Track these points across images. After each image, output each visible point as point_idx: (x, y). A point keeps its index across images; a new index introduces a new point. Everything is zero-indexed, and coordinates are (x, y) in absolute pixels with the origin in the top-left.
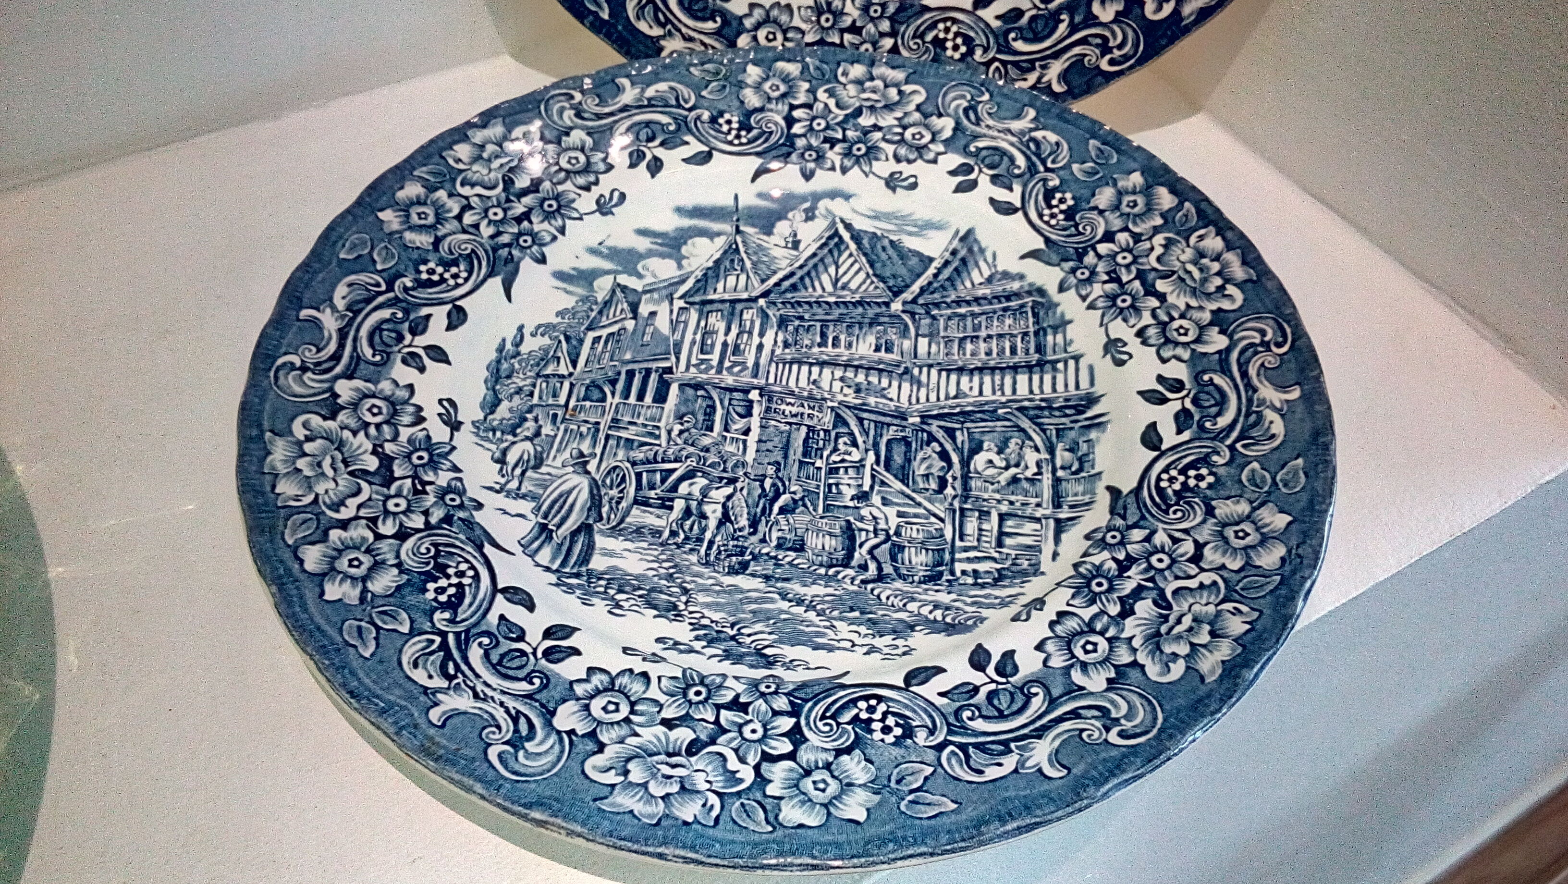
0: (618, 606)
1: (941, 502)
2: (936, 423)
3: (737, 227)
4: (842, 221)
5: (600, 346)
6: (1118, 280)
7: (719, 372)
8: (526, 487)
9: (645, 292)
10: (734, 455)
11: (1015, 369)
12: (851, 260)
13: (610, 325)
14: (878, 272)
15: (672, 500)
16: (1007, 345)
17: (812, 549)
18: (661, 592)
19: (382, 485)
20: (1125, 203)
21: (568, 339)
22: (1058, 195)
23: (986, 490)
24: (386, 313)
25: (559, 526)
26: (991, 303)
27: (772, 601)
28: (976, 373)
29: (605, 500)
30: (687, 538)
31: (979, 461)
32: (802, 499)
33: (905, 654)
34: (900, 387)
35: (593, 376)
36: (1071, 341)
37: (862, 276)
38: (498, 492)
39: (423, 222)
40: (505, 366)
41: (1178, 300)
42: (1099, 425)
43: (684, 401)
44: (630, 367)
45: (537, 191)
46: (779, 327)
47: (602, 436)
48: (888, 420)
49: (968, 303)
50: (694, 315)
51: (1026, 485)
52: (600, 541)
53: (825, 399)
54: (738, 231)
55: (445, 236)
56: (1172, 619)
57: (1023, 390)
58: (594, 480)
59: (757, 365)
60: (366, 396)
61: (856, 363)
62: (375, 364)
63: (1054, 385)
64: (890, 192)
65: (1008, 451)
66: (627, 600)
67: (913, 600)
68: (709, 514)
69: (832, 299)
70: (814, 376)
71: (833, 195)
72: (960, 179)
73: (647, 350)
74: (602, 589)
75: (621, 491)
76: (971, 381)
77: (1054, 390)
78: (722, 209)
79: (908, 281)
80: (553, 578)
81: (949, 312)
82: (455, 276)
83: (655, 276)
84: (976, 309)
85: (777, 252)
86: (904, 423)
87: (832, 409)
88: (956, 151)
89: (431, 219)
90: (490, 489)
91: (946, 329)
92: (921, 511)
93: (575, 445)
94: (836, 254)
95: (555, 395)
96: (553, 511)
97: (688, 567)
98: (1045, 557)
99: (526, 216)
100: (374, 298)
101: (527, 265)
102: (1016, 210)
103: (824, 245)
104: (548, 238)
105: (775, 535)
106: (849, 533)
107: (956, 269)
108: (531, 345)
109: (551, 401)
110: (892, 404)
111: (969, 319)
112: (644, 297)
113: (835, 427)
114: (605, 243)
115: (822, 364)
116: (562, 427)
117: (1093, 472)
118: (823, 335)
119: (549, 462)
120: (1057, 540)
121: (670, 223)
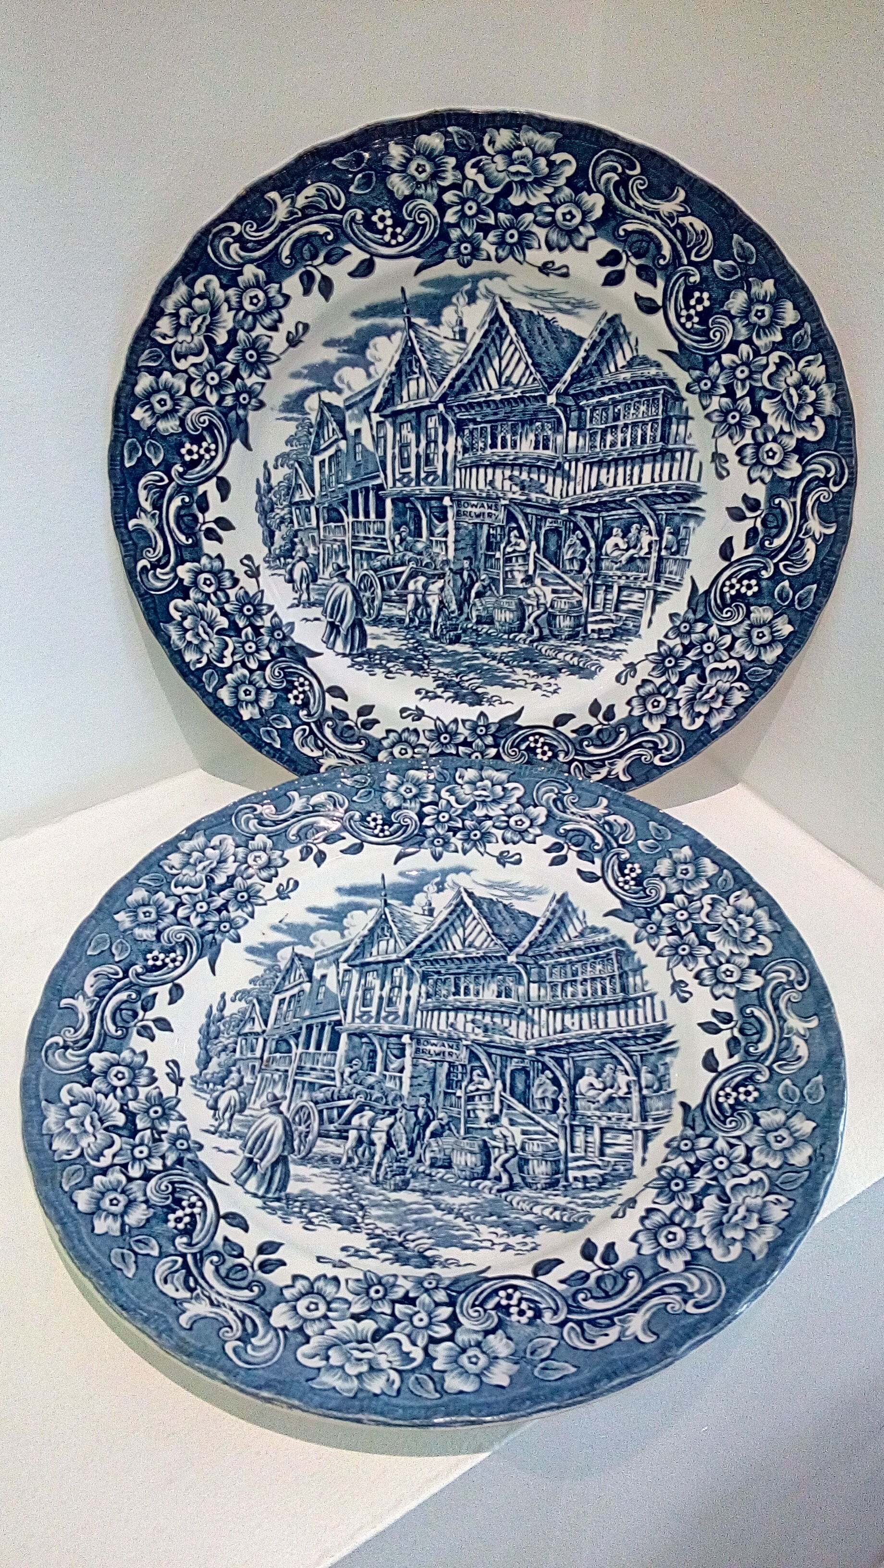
0: (312, 1223)
1: (555, 1121)
2: (547, 1054)
3: (385, 901)
4: (466, 890)
5: (285, 1007)
6: (677, 933)
7: (378, 1021)
8: (235, 1128)
9: (317, 959)
10: (393, 1090)
11: (606, 1006)
12: (475, 922)
13: (292, 988)
14: (496, 931)
15: (347, 1131)
16: (599, 986)
17: (457, 1166)
18: (343, 1209)
19: (129, 1137)
20: (679, 871)
21: (260, 1002)
22: (629, 866)
23: (589, 1109)
24: (123, 996)
25: (261, 1159)
26: (584, 953)
27: (429, 1211)
28: (576, 1011)
29: (296, 1134)
30: (361, 1163)
31: (582, 1085)
32: (448, 1124)
33: (533, 1249)
34: (518, 1026)
35: (281, 1031)
36: (647, 983)
37: (484, 934)
38: (213, 1133)
39: (147, 919)
40: (213, 1028)
41: (724, 948)
42: (671, 1050)
43: (352, 1047)
44: (309, 1022)
45: (232, 886)
46: (422, 981)
47: (290, 1082)
48: (510, 1053)
49: (567, 953)
50: (355, 975)
51: (619, 1102)
52: (294, 1169)
53: (460, 1039)
54: (386, 904)
55: (165, 929)
56: (731, 1210)
57: (613, 1024)
58: (286, 1118)
59: (406, 1014)
60: (113, 1065)
61: (483, 1007)
62: (117, 1038)
63: (636, 1017)
64: (501, 866)
65: (604, 1075)
66: (317, 1217)
67: (537, 1204)
68: (376, 1141)
69: (461, 956)
70: (451, 1020)
71: (457, 870)
72: (554, 854)
73: (321, 1007)
74: (297, 1210)
75: (308, 1127)
76: (573, 1017)
77: (637, 1023)
78: (372, 887)
79: (520, 938)
80: (259, 1202)
81: (552, 961)
82: (174, 960)
83: (323, 945)
84: (574, 958)
85: (416, 919)
86: (523, 1056)
87: (467, 1047)
88: (550, 833)
89: (154, 916)
90: (207, 1131)
91: (551, 975)
92: (539, 1128)
93: (270, 1090)
94: (462, 918)
95: (253, 1050)
96: (257, 1147)
97: (363, 1187)
98: (637, 1162)
99: (225, 907)
100: (114, 984)
101: (227, 945)
102: (598, 878)
103: (454, 911)
104: (241, 922)
105: (428, 1155)
106: (486, 1149)
107: (556, 926)
108: (232, 1008)
109: (249, 1055)
110: (512, 1040)
111: (569, 966)
112: (316, 963)
113: (470, 1062)
114: (285, 921)
115: (457, 1010)
116: (259, 1076)
117: (670, 1090)
118: (457, 986)
119: (251, 1105)
120: (645, 1148)
121: (332, 901)
